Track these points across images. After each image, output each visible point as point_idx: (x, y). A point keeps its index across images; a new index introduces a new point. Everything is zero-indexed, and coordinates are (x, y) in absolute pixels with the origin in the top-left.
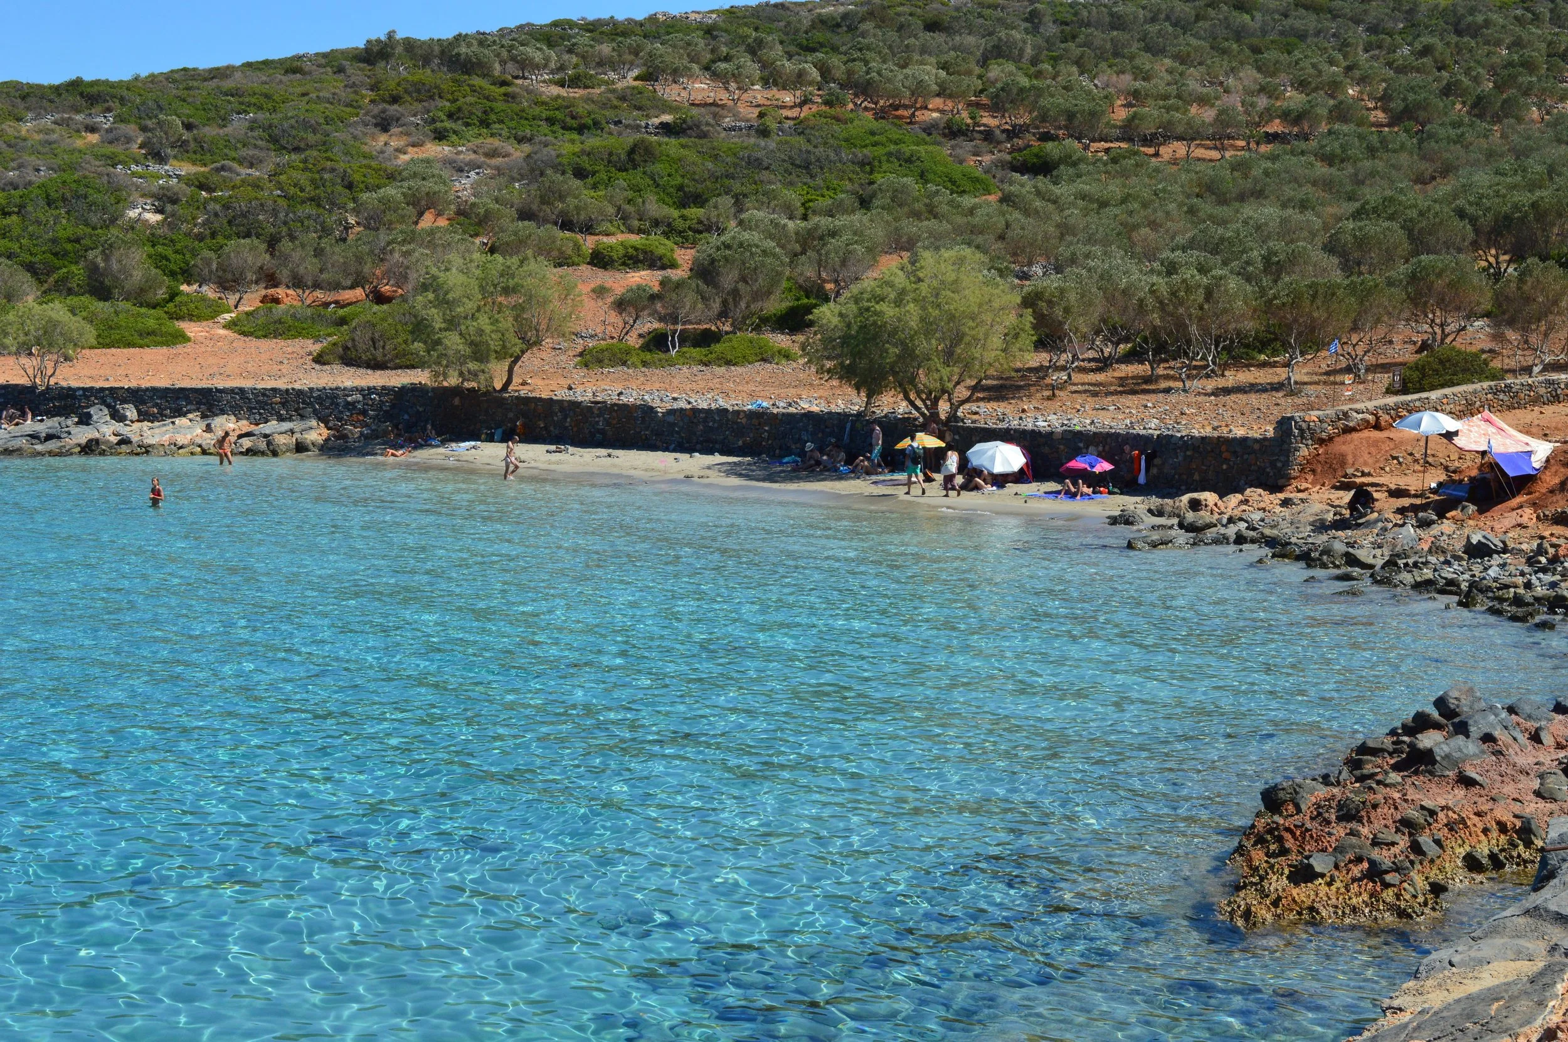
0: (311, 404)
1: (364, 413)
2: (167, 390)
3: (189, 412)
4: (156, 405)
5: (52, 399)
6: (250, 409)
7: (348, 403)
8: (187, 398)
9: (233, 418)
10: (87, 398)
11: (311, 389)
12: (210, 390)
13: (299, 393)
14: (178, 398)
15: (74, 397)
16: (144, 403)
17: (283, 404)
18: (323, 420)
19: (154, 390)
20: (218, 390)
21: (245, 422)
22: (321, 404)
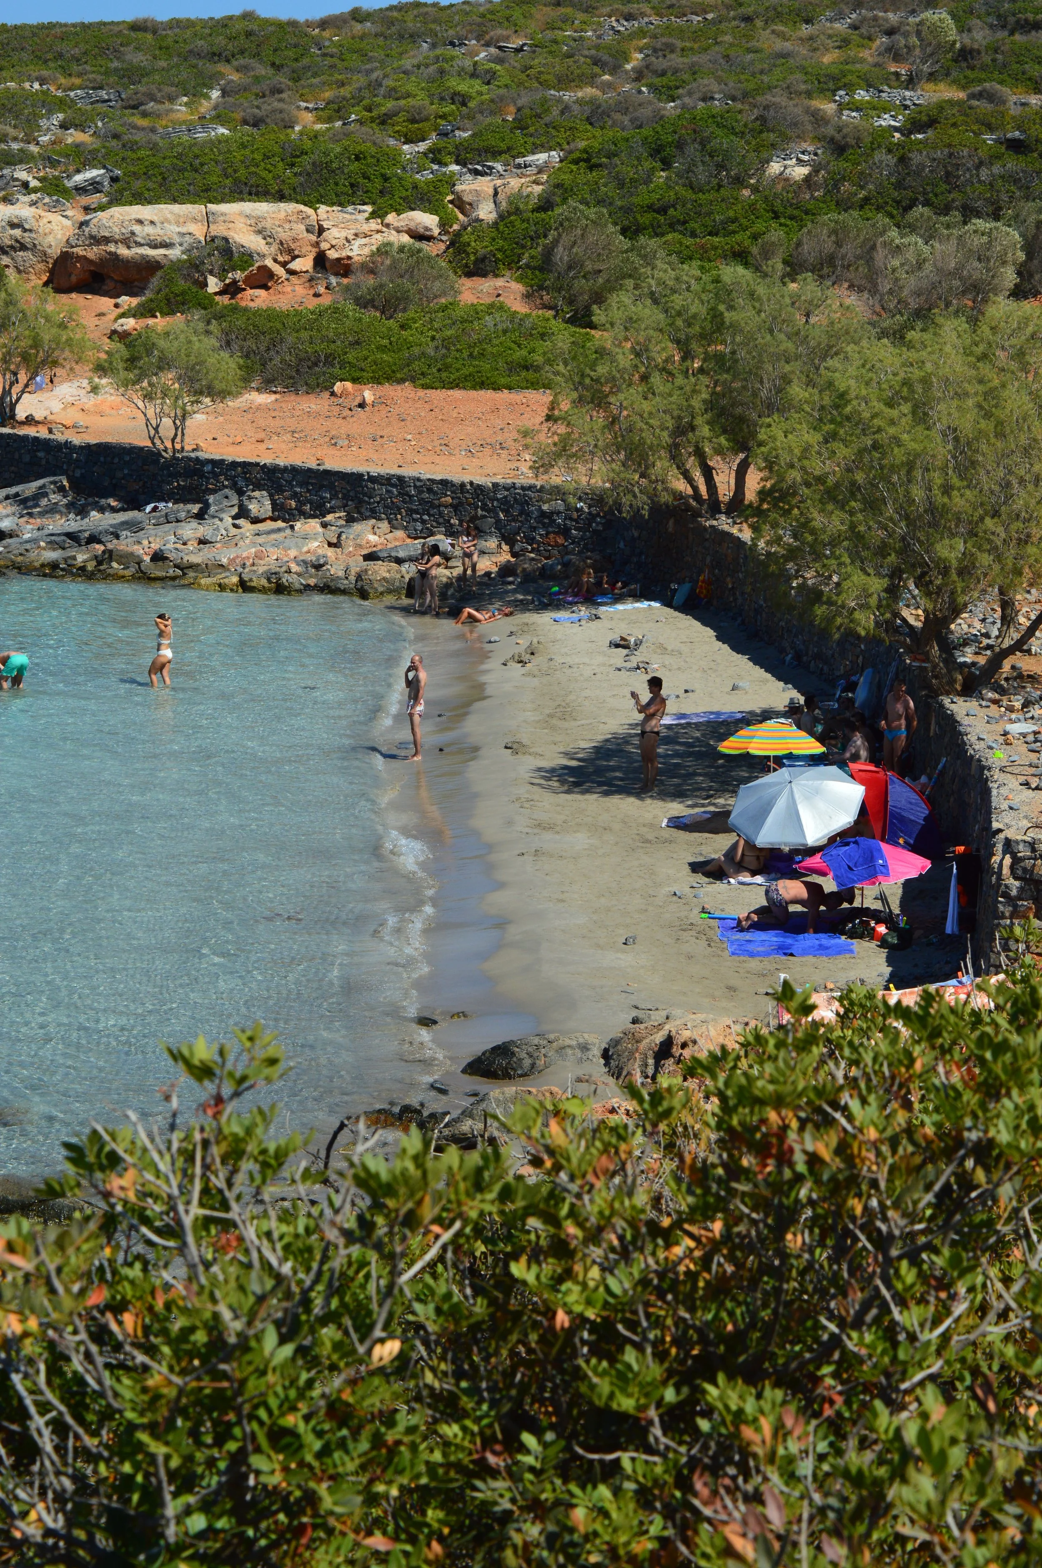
0: (492, 511)
1: (565, 532)
2: (309, 472)
3: (332, 510)
4: (295, 496)
5: (176, 475)
6: (410, 512)
7: (543, 514)
8: (331, 488)
9: (384, 525)
10: (216, 476)
11: (495, 485)
12: (360, 476)
13: (478, 490)
14: (322, 487)
15: (201, 474)
16: (280, 490)
17: (456, 508)
18: (508, 539)
19: (294, 471)
20: (373, 479)
21: (400, 534)
22: (506, 512)
